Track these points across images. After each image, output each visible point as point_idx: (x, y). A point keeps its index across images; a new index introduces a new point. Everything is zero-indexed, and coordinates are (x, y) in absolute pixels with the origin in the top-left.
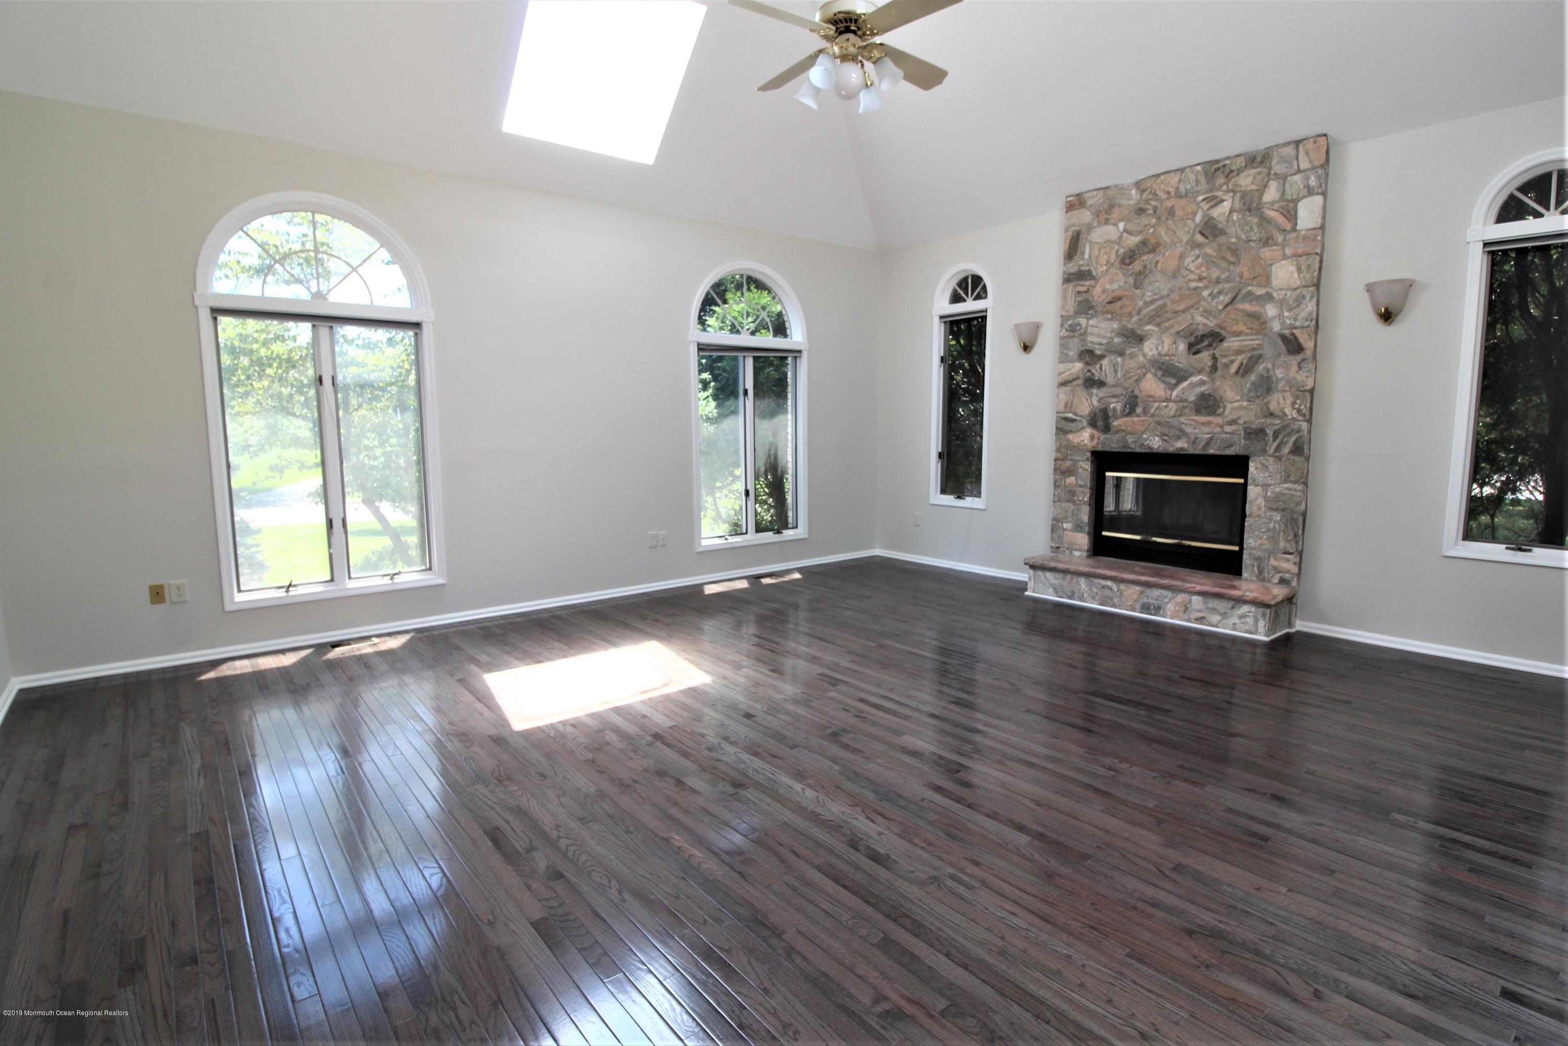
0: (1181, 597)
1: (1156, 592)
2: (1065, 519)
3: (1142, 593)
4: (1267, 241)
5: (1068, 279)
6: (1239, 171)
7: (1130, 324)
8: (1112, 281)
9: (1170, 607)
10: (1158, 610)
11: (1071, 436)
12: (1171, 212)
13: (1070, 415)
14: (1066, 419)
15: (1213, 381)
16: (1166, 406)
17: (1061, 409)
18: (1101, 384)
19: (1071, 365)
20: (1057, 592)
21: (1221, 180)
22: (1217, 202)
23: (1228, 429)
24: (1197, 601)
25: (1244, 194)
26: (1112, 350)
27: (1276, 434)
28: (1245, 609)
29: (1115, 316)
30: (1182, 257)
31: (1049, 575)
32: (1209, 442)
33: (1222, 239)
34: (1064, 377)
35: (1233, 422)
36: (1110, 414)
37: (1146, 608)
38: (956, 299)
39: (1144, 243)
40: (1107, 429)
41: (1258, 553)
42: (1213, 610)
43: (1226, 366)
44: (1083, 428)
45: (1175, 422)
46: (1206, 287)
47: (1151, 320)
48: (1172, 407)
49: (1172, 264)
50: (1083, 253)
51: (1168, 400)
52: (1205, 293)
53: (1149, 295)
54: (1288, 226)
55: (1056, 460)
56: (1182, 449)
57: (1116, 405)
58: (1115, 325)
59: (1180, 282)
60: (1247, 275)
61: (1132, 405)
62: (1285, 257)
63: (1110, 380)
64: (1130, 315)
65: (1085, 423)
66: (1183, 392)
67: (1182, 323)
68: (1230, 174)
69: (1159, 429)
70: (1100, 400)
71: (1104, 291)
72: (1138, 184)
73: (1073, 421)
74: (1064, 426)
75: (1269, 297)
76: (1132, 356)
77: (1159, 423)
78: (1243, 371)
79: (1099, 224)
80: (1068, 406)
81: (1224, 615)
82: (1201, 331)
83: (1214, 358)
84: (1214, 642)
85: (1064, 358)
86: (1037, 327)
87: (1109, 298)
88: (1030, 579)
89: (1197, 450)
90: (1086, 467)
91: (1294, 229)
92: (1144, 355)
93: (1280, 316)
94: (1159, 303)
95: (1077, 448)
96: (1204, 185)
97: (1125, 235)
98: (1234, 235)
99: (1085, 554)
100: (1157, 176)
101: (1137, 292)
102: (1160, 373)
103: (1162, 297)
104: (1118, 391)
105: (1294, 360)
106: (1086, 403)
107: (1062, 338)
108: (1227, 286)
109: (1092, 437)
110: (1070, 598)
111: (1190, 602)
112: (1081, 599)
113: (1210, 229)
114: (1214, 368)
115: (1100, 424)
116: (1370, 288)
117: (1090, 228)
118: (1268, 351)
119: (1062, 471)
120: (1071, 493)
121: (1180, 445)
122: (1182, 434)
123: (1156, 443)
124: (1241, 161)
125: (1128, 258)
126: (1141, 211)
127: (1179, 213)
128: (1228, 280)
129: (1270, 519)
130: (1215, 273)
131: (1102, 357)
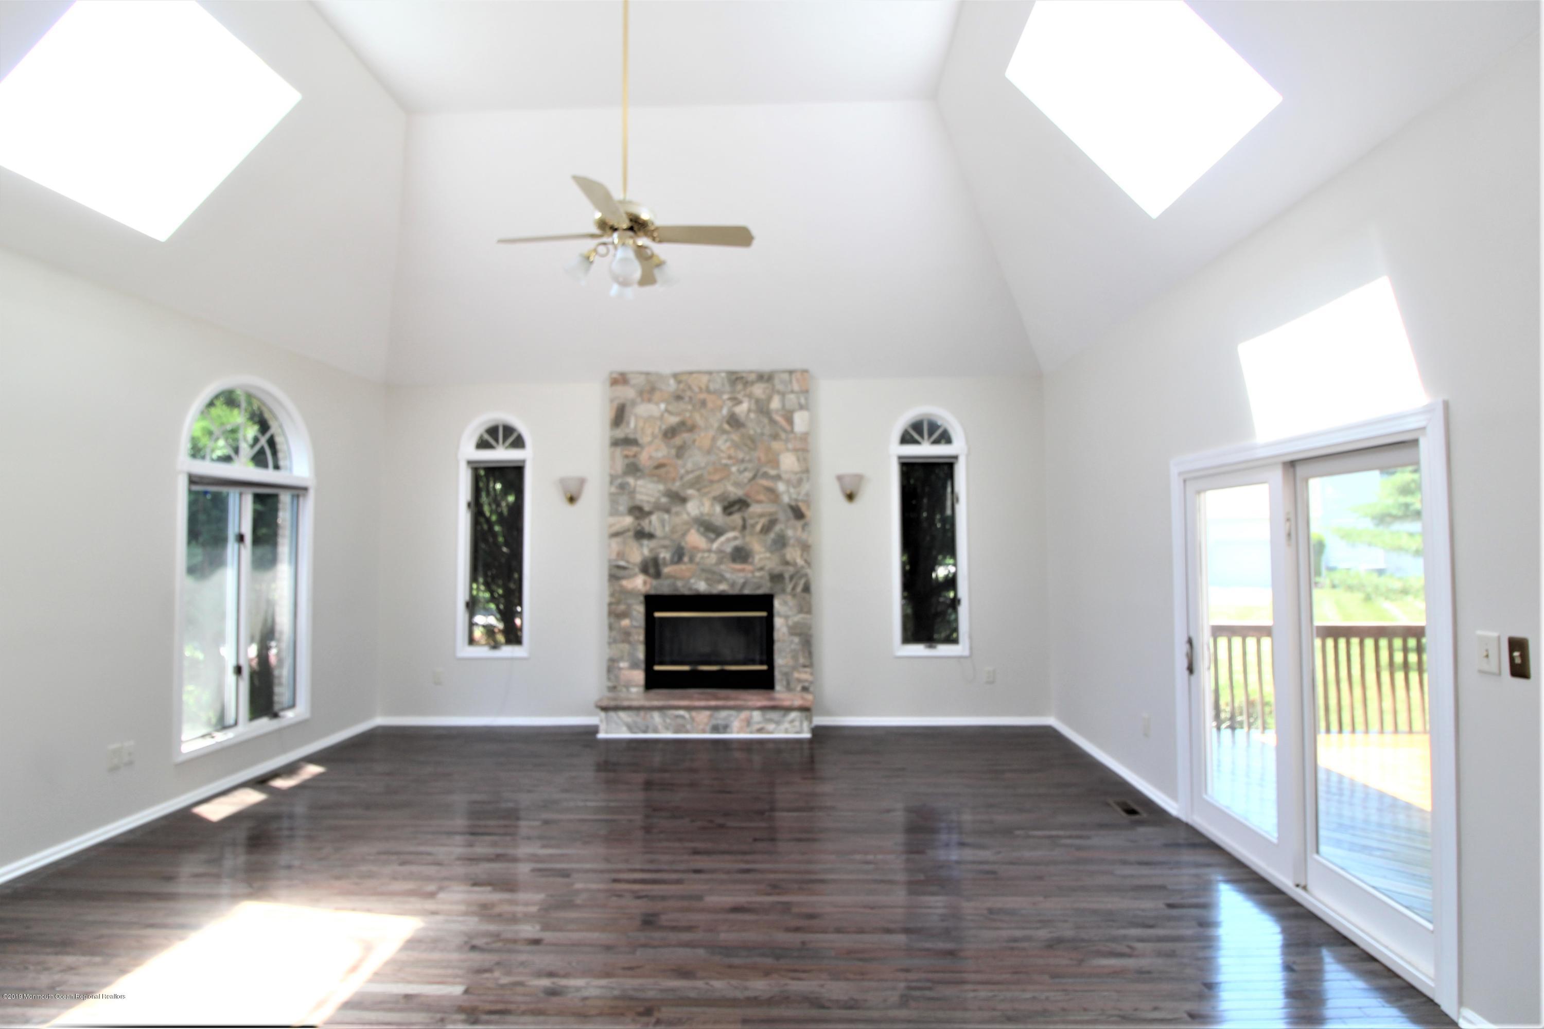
0: (744, 714)
1: (723, 714)
2: (621, 659)
3: (711, 716)
4: (775, 437)
5: (616, 443)
6: (753, 383)
7: (676, 486)
8: (657, 450)
9: (736, 725)
10: (725, 728)
11: (625, 583)
12: (703, 403)
13: (622, 563)
14: (619, 567)
15: (744, 537)
16: (708, 557)
17: (614, 556)
18: (651, 536)
19: (621, 519)
20: (630, 729)
21: (739, 387)
22: (737, 402)
23: (758, 574)
24: (757, 715)
25: (758, 401)
26: (658, 507)
27: (791, 578)
28: (793, 715)
29: (661, 479)
30: (714, 439)
31: (622, 714)
32: (744, 585)
33: (743, 430)
34: (615, 529)
35: (761, 569)
36: (661, 562)
37: (715, 729)
38: (483, 444)
39: (683, 424)
40: (658, 575)
41: (785, 670)
42: (770, 721)
43: (753, 526)
44: (635, 575)
45: (715, 569)
46: (734, 464)
47: (693, 484)
48: (713, 558)
49: (706, 443)
50: (628, 423)
51: (709, 551)
52: (734, 469)
53: (689, 466)
54: (788, 427)
55: (610, 604)
56: (724, 591)
57: (665, 555)
58: (661, 487)
59: (713, 458)
60: (763, 458)
61: (679, 555)
62: (787, 450)
63: (659, 533)
64: (674, 480)
65: (637, 570)
66: (722, 544)
67: (717, 490)
68: (747, 384)
69: (704, 575)
70: (651, 550)
71: (651, 458)
72: (675, 376)
73: (624, 568)
74: (616, 573)
75: (778, 477)
76: (677, 514)
77: (703, 570)
78: (766, 529)
79: (643, 401)
80: (620, 555)
81: (778, 723)
82: (733, 497)
83: (744, 520)
84: (771, 746)
85: (614, 512)
86: (582, 482)
87: (656, 463)
88: (601, 721)
89: (735, 591)
90: (639, 610)
91: (792, 431)
92: (688, 514)
93: (788, 491)
94: (697, 473)
95: (631, 593)
96: (727, 388)
97: (666, 415)
98: (753, 428)
99: (641, 689)
100: (691, 373)
101: (680, 462)
102: (702, 529)
103: (700, 469)
104: (667, 542)
105: (799, 524)
106: (638, 553)
107: (611, 494)
108: (750, 466)
109: (645, 583)
110: (645, 732)
111: (751, 717)
112: (656, 731)
113: (734, 421)
114: (744, 527)
115: (652, 570)
116: (840, 478)
117: (634, 403)
118: (781, 516)
119: (615, 614)
120: (626, 635)
121: (722, 588)
122: (722, 579)
123: (702, 587)
124: (753, 377)
125: (670, 433)
126: (679, 398)
127: (710, 405)
128: (750, 461)
129: (792, 642)
130: (741, 455)
131: (650, 513)
